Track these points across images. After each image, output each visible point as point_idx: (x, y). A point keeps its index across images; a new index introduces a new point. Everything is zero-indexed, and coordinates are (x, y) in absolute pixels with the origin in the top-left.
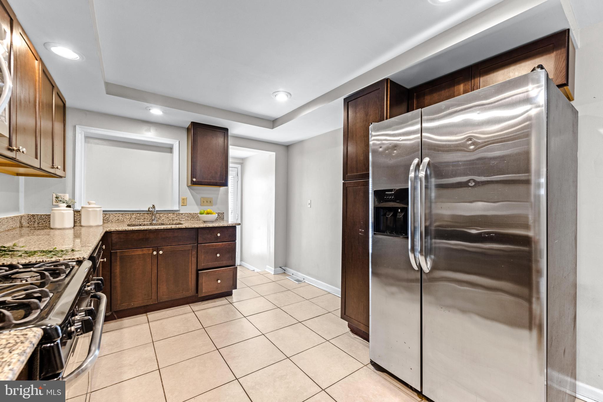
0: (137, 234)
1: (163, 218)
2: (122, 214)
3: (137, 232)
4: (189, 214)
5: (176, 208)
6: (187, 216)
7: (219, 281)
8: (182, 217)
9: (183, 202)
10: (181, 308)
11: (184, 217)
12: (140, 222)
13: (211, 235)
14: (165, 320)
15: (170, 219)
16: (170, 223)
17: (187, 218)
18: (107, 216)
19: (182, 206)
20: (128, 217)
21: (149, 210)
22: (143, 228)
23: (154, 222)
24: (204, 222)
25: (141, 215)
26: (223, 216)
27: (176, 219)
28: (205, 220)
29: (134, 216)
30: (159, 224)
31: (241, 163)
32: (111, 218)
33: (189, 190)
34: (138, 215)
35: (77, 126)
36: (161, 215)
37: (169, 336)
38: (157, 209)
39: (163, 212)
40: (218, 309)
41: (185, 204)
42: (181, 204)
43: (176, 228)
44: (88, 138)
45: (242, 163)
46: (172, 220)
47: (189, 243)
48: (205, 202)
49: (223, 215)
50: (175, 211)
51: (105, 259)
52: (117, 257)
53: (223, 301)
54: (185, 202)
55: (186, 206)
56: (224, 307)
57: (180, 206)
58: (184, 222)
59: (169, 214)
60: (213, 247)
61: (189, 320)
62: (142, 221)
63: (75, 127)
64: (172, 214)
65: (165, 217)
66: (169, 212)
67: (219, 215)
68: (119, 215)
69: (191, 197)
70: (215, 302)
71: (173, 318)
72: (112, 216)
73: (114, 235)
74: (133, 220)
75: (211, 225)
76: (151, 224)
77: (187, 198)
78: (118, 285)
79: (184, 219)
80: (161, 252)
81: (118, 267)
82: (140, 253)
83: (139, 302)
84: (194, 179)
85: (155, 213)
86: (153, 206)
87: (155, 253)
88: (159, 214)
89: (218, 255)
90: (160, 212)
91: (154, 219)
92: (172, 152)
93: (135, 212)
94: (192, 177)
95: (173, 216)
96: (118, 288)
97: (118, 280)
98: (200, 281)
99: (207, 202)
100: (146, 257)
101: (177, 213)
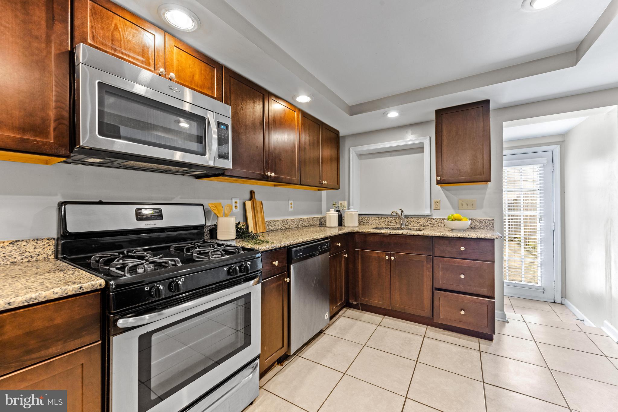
0: (373, 237)
1: (414, 223)
2: (379, 218)
3: (373, 235)
4: (442, 219)
5: (428, 212)
6: (439, 221)
7: (463, 312)
8: (434, 223)
9: (436, 205)
10: (416, 326)
11: (436, 223)
12: (392, 225)
13: (452, 247)
14: (392, 331)
15: (421, 224)
16: (417, 229)
17: (439, 224)
18: (369, 219)
19: (434, 210)
20: (383, 221)
21: (392, 214)
22: (377, 232)
23: (402, 227)
24: (452, 230)
25: (393, 219)
26: (493, 224)
27: (427, 224)
28: (453, 228)
29: (387, 220)
30: (406, 229)
31: (560, 142)
32: (371, 221)
33: (442, 190)
34: (391, 219)
35: (350, 148)
36: (412, 220)
37: (380, 348)
38: (406, 213)
39: (414, 217)
40: (454, 349)
41: (438, 208)
42: (433, 207)
43: (407, 234)
44: (360, 156)
45: (563, 141)
46: (422, 226)
47: (423, 253)
48: (465, 205)
49: (492, 222)
50: (426, 215)
51: (347, 255)
52: (359, 255)
53: (473, 342)
54: (439, 205)
55: (440, 209)
56: (465, 350)
57: (432, 210)
58: (437, 228)
59: (420, 219)
60: (456, 263)
61: (411, 342)
62: (394, 224)
63: (349, 149)
64: (422, 219)
65: (416, 222)
66: (420, 217)
67: (486, 222)
68: (377, 218)
69: (446, 199)
70: (460, 338)
71: (400, 332)
72: (371, 219)
73: (357, 236)
74: (387, 224)
75: (459, 235)
76: (399, 228)
77: (440, 200)
78: (360, 280)
79: (437, 226)
80: (393, 258)
81: (360, 264)
82: (376, 255)
83: (375, 301)
84: (439, 178)
85: (404, 218)
86: (402, 211)
87: (387, 258)
88: (408, 219)
89: (462, 276)
90: (410, 217)
91: (403, 223)
92: (423, 152)
93: (388, 216)
94: (437, 176)
95: (424, 222)
96: (360, 283)
97: (360, 276)
98: (436, 303)
99: (467, 204)
100: (380, 260)
101: (428, 218)
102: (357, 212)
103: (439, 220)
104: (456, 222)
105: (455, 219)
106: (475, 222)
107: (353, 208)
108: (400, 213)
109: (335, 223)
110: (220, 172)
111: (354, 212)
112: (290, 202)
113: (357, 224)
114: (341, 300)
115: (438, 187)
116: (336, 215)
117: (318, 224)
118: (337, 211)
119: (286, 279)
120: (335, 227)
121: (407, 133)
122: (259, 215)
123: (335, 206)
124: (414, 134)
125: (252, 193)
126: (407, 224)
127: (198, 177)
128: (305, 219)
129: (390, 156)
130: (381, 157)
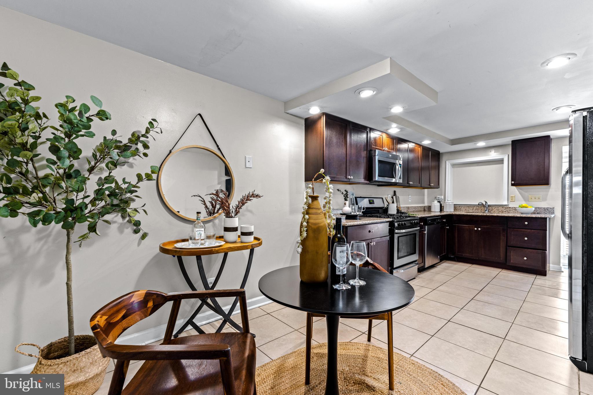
0: (466, 217)
1: (495, 210)
4: (515, 207)
5: (505, 203)
7: (525, 258)
8: (509, 209)
9: (512, 199)
11: (511, 210)
12: (478, 211)
13: (520, 222)
15: (500, 211)
16: (497, 213)
17: (514, 211)
18: (460, 208)
22: (469, 214)
23: (486, 212)
26: (554, 211)
27: (505, 211)
28: (522, 212)
29: (475, 208)
32: (462, 209)
33: (517, 189)
34: (478, 207)
35: (447, 161)
36: (493, 208)
38: (489, 204)
39: (495, 206)
41: (514, 200)
42: (510, 200)
44: (454, 165)
48: (533, 198)
49: (553, 209)
50: (504, 205)
51: (448, 227)
52: (456, 228)
54: (514, 199)
55: (515, 202)
57: (509, 202)
59: (499, 208)
60: (523, 232)
62: (480, 211)
63: (446, 161)
64: (501, 207)
67: (549, 209)
68: (467, 207)
69: (520, 195)
72: (462, 207)
73: (454, 216)
75: (524, 215)
77: (515, 196)
78: (456, 243)
79: (512, 212)
80: (479, 229)
81: (456, 233)
82: (468, 228)
83: (467, 255)
84: (513, 182)
85: (487, 206)
86: (486, 202)
87: (476, 229)
88: (491, 207)
89: (526, 239)
90: (492, 206)
91: (487, 210)
92: (503, 163)
93: (475, 206)
94: (512, 181)
95: (503, 209)
96: (456, 244)
97: (456, 240)
98: (508, 254)
99: (535, 198)
100: (471, 231)
101: (506, 206)
102: (453, 202)
103: (513, 208)
104: (524, 208)
105: (523, 207)
106: (540, 210)
107: (450, 200)
108: (484, 204)
109: (438, 209)
110: (396, 184)
111: (451, 202)
112: (409, 196)
113: (453, 210)
114: (445, 252)
115: (514, 187)
116: (439, 204)
117: (423, 210)
118: (438, 202)
119: (424, 232)
120: (438, 212)
121: (491, 151)
122: (398, 203)
123: (436, 199)
124: (496, 153)
125: (395, 192)
126: (490, 211)
127: (379, 185)
128: (416, 207)
129: (478, 166)
130: (470, 167)
